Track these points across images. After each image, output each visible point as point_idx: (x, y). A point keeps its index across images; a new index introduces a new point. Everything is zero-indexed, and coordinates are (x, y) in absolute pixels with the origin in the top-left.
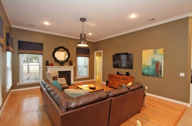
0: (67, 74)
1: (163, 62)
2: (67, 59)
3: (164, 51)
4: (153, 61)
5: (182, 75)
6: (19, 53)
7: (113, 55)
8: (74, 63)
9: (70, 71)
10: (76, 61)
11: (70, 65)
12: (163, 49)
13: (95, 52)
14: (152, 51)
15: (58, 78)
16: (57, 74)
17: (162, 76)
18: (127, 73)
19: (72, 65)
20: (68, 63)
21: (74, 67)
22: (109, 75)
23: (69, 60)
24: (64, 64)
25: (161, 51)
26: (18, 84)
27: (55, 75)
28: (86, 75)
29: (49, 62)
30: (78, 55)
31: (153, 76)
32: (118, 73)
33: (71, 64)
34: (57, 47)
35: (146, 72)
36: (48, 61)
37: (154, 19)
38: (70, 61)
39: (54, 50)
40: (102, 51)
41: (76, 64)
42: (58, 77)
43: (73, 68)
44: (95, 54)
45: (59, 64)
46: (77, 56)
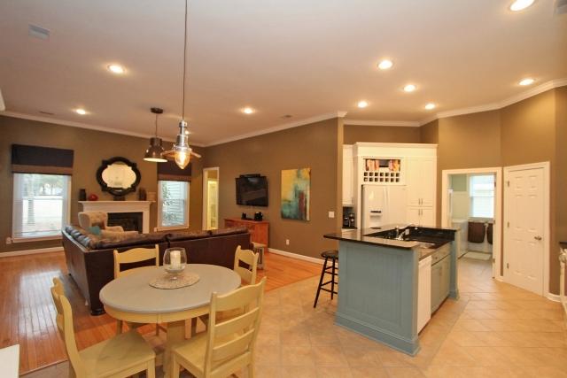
0: (132, 220)
1: (308, 193)
2: (134, 187)
3: (310, 173)
4: (296, 191)
5: (331, 214)
6: (13, 172)
7: (237, 179)
8: (150, 195)
9: (141, 214)
10: (156, 190)
11: (140, 199)
12: (309, 170)
13: (204, 170)
14: (294, 172)
15: (106, 227)
16: (106, 219)
17: (308, 218)
18: (256, 215)
19: (145, 200)
20: (135, 194)
21: (151, 205)
22: (226, 220)
23: (138, 188)
24: (126, 197)
25: (305, 172)
26: (9, 241)
27: (99, 220)
28: (181, 224)
29: (87, 192)
30: (161, 176)
31: (295, 218)
32: (244, 216)
33: (143, 197)
34: (107, 158)
35: (287, 211)
36: (84, 190)
37: (288, 116)
38: (140, 191)
39: (100, 164)
40: (217, 169)
41: (156, 198)
42: (106, 223)
43: (148, 206)
44: (206, 174)
45: (111, 196)
46: (159, 179)
